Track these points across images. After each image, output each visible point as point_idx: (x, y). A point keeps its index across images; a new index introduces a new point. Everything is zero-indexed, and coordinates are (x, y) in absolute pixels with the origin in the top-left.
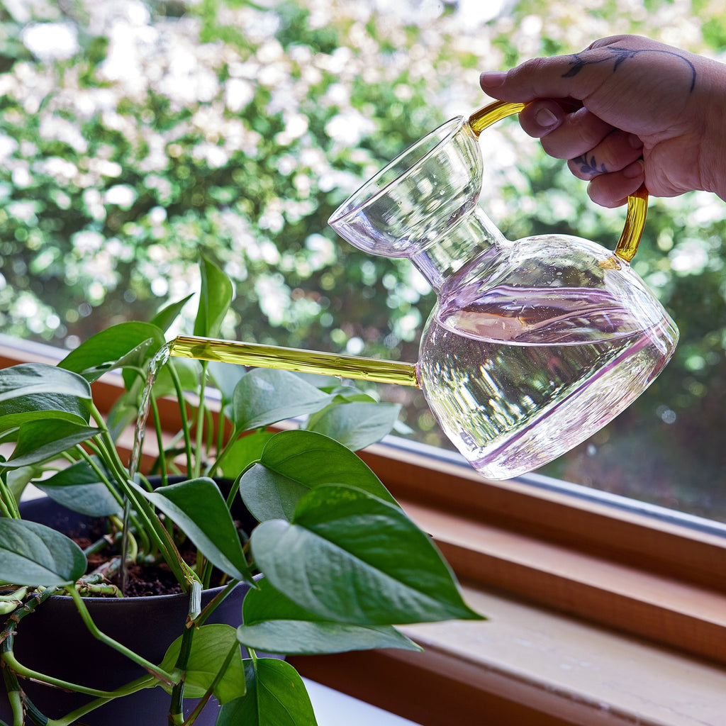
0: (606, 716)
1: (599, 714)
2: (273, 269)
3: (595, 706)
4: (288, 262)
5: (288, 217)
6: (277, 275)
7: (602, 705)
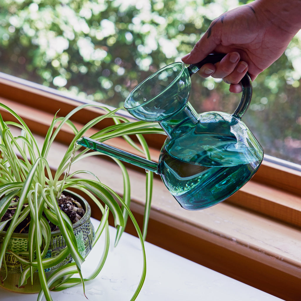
0: (235, 243)
1: (231, 242)
2: (86, 35)
3: (230, 239)
4: (93, 32)
5: (93, 11)
6: (87, 37)
7: (233, 239)
